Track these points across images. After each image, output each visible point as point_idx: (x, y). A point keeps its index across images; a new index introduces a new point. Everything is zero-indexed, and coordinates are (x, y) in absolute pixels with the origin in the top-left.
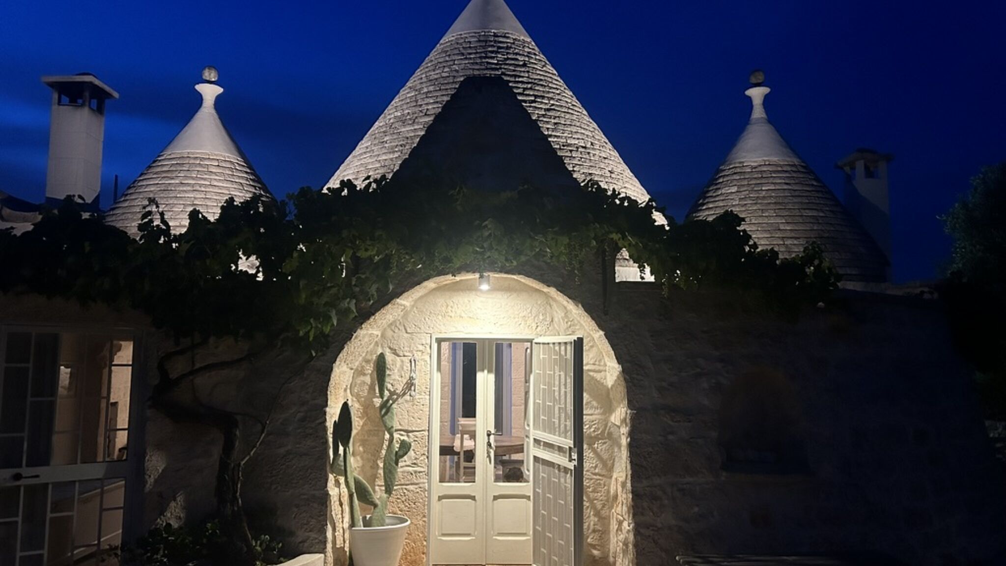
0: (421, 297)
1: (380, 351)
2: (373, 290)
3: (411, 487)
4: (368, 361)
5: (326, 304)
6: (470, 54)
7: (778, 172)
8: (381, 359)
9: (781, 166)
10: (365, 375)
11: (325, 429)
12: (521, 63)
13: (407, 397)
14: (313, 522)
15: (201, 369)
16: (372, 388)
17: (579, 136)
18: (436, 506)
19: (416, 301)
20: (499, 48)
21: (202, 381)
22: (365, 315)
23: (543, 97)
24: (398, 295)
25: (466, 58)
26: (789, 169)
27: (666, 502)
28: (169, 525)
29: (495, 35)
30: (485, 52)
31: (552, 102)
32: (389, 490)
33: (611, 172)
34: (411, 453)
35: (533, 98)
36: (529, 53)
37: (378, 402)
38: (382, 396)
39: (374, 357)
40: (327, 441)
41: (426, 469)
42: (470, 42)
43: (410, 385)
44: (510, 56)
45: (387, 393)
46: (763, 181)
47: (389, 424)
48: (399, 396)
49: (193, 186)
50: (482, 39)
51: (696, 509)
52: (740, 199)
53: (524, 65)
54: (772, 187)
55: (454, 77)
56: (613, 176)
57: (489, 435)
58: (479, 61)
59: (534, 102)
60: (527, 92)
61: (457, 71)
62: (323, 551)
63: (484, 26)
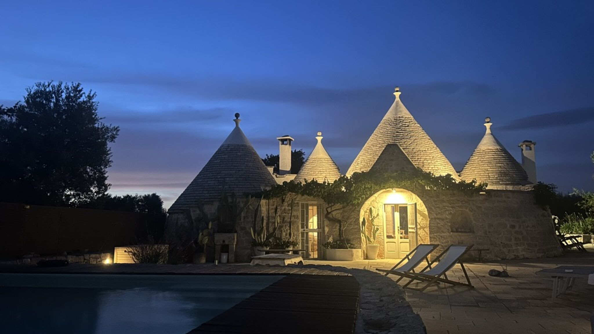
0: (380, 194)
1: (370, 207)
2: (368, 193)
3: (380, 239)
4: (368, 209)
5: (359, 196)
6: (392, 124)
7: (491, 152)
8: (371, 208)
9: (492, 150)
10: (367, 212)
11: (360, 223)
12: (407, 126)
13: (377, 218)
14: (358, 243)
15: (334, 210)
16: (369, 216)
17: (424, 147)
18: (386, 244)
19: (378, 195)
20: (400, 121)
21: (333, 213)
22: (367, 199)
23: (413, 136)
24: (374, 194)
25: (391, 126)
26: (495, 150)
27: (437, 239)
28: (330, 242)
29: (399, 117)
30: (396, 123)
31: (416, 137)
32: (374, 239)
33: (433, 157)
34: (379, 231)
35: (410, 137)
36: (410, 121)
37: (370, 219)
38: (371, 217)
39: (369, 209)
40: (360, 226)
41: (382, 235)
42: (392, 120)
43: (378, 215)
44: (404, 124)
45: (372, 217)
46: (486, 155)
47: (373, 224)
48: (376, 217)
49: (319, 166)
50: (395, 119)
51: (445, 241)
52: (478, 161)
53: (408, 126)
54: (488, 157)
55: (387, 132)
56: (434, 158)
57: (398, 227)
58: (394, 126)
59: (410, 138)
60: (408, 135)
61: (388, 130)
62: (361, 248)
63: (396, 114)
